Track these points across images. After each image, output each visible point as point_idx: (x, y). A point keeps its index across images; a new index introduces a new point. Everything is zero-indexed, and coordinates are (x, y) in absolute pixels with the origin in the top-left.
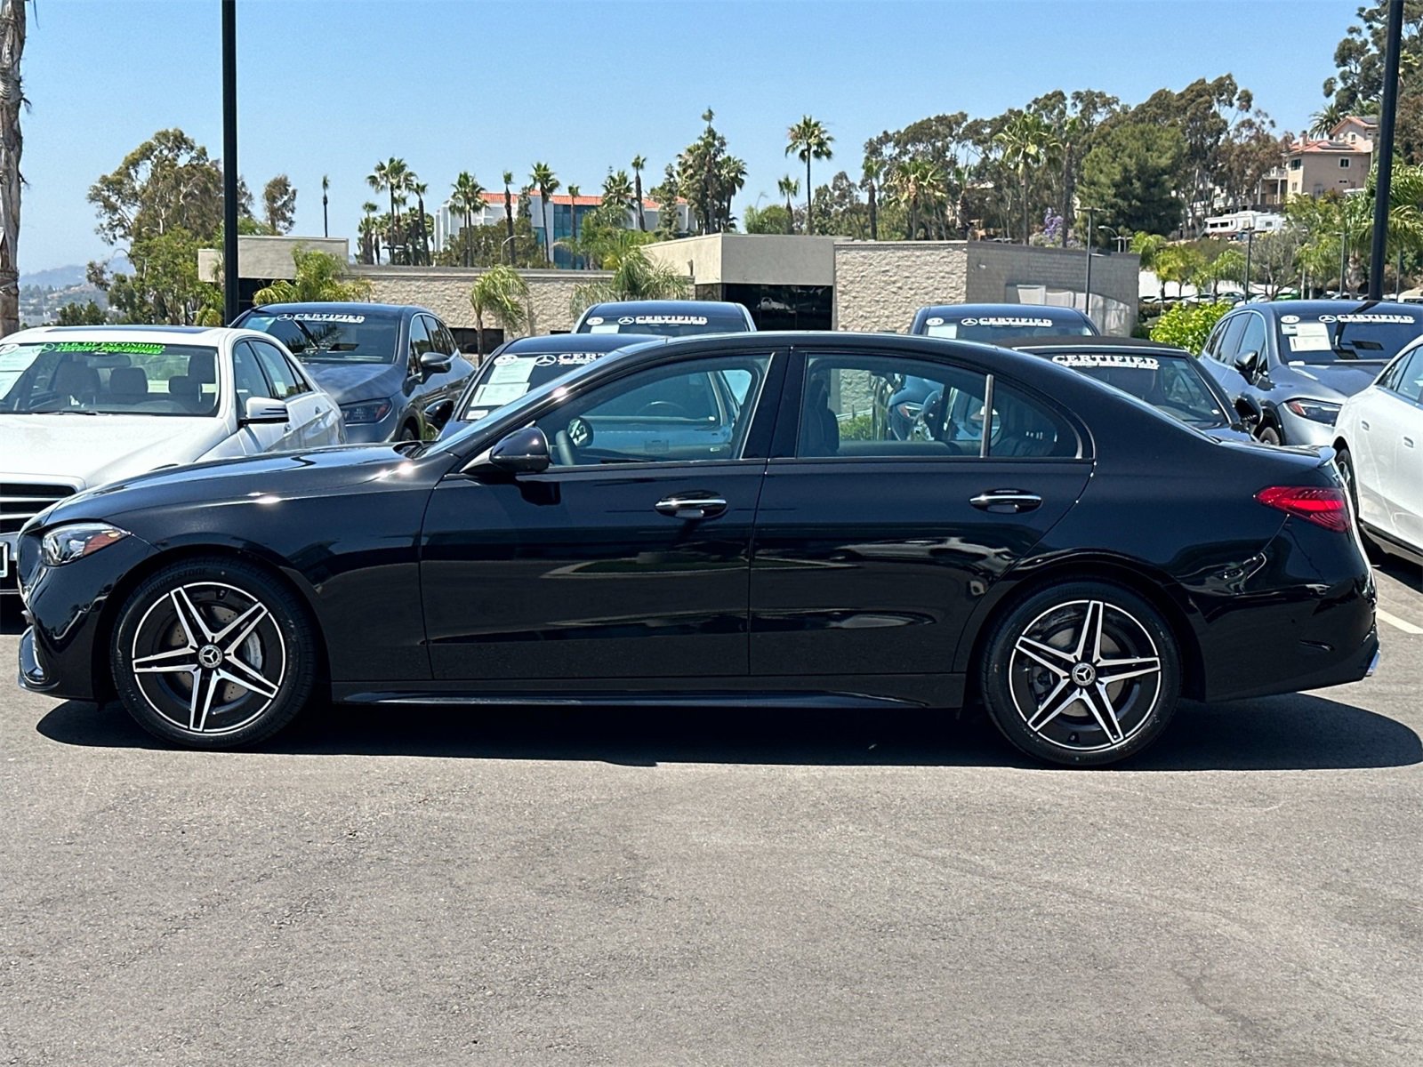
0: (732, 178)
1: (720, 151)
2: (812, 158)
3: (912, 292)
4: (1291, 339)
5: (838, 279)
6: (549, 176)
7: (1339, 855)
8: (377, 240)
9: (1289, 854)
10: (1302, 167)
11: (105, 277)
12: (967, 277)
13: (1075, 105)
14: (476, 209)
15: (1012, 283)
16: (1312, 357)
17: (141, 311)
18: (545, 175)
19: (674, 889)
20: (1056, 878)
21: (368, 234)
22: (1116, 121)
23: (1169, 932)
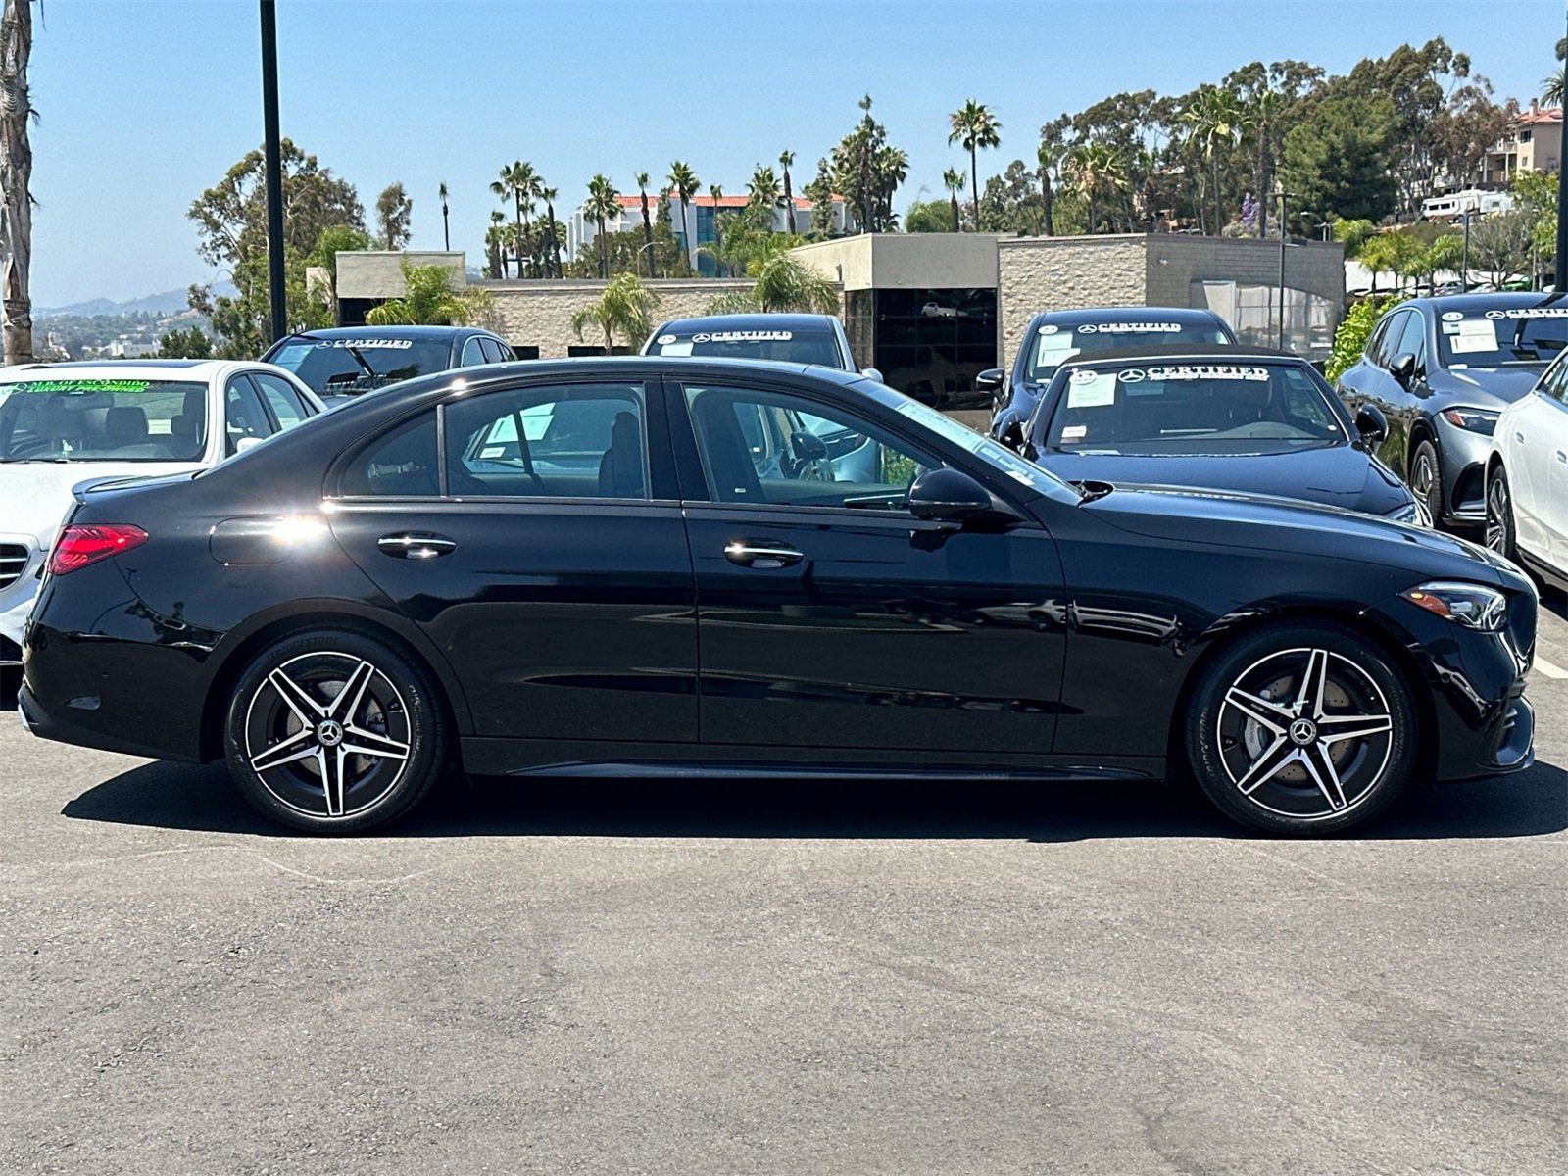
0: (892, 171)
1: (878, 142)
2: (977, 147)
3: (1086, 293)
4: (1452, 338)
5: (1002, 281)
6: (688, 175)
7: (1379, 956)
8: (504, 252)
9: (1321, 954)
10: (1532, 140)
11: (207, 301)
12: (1146, 274)
13: (1274, 78)
14: (612, 215)
15: (1197, 280)
16: (1476, 359)
17: (246, 337)
18: (684, 175)
19: (582, 1012)
20: (1036, 990)
21: (495, 245)
22: (1323, 92)
23: (1145, 1057)
